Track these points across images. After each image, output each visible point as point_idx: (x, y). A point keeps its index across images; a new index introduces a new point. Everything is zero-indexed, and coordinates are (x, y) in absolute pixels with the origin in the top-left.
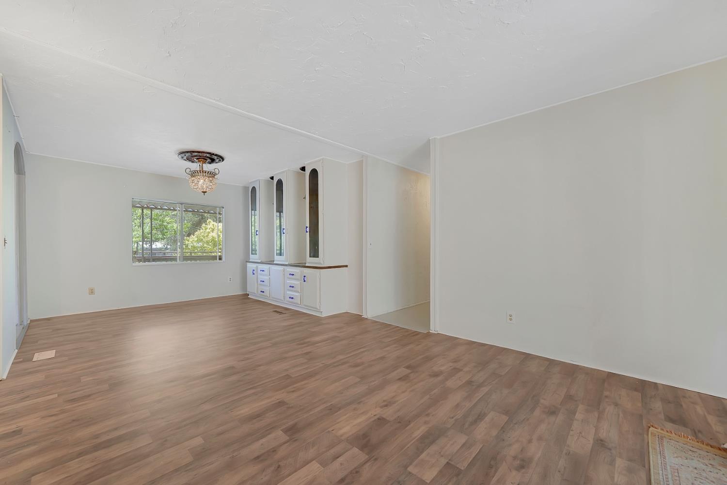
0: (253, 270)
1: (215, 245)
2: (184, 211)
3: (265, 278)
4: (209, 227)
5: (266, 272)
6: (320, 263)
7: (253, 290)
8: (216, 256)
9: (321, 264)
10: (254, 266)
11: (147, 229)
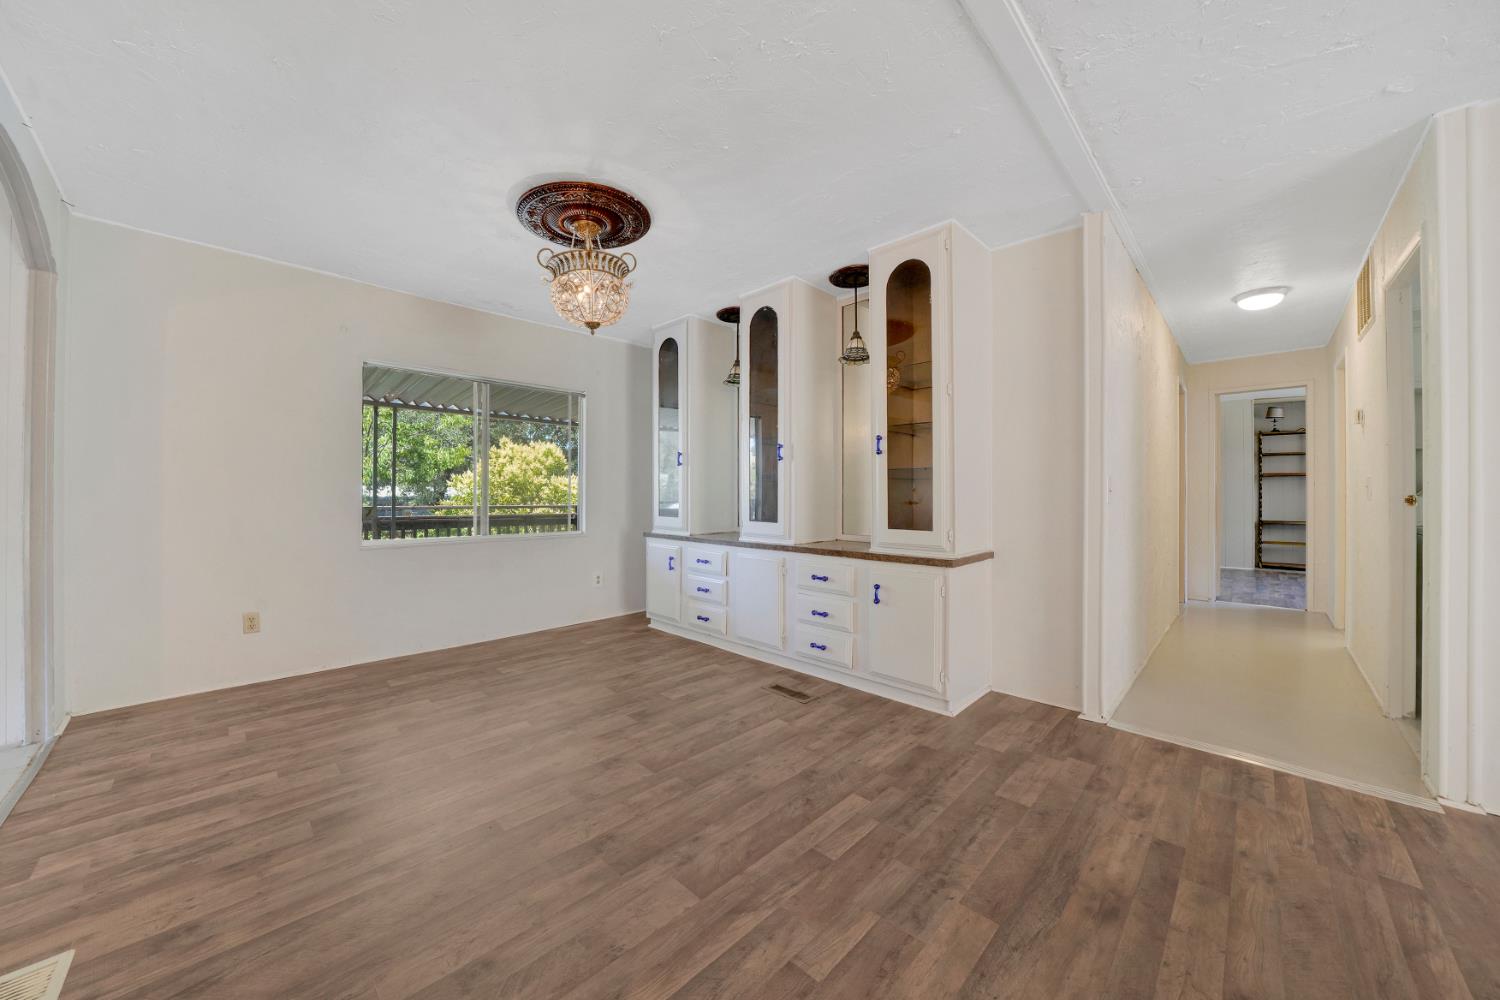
0: (671, 559)
1: (515, 493)
2: (491, 415)
3: (714, 582)
4: (502, 452)
5: (717, 565)
6: (940, 549)
7: (667, 613)
8: (566, 516)
9: (944, 551)
10: (672, 547)
11: (385, 456)
